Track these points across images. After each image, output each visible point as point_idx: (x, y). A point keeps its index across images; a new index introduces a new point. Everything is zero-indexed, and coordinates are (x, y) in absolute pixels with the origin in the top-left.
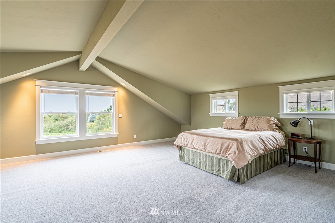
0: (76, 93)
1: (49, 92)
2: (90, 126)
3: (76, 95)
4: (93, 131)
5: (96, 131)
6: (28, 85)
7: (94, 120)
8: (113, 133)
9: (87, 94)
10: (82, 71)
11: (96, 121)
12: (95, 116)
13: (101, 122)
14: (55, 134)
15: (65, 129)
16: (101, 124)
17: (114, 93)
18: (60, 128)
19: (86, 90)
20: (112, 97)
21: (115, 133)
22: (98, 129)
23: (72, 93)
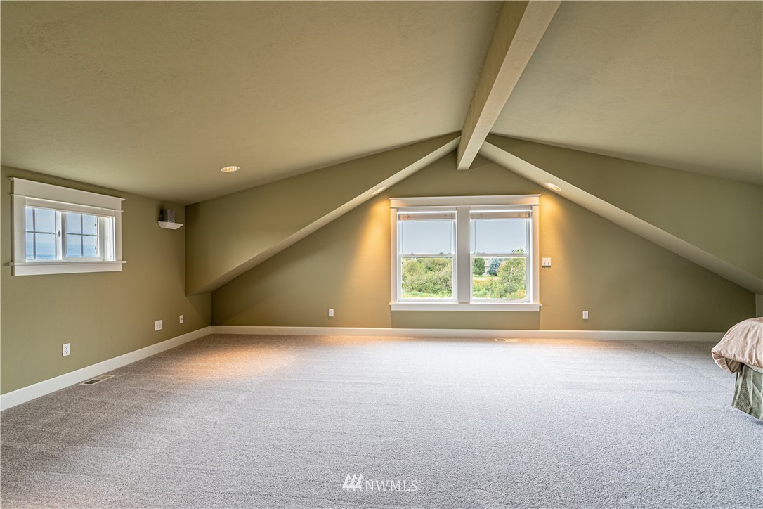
0: (452, 216)
1: (409, 217)
2: (489, 283)
3: (453, 221)
4: (495, 294)
5: (502, 296)
6: (380, 209)
7: (497, 271)
8: (529, 301)
9: (474, 216)
10: (463, 171)
11: (501, 273)
12: (500, 262)
13: (511, 276)
14: (427, 296)
15: (444, 288)
16: (512, 281)
17: (530, 210)
18: (434, 284)
19: (470, 209)
20: (525, 220)
21: (532, 303)
22: (506, 291)
23: (445, 217)
